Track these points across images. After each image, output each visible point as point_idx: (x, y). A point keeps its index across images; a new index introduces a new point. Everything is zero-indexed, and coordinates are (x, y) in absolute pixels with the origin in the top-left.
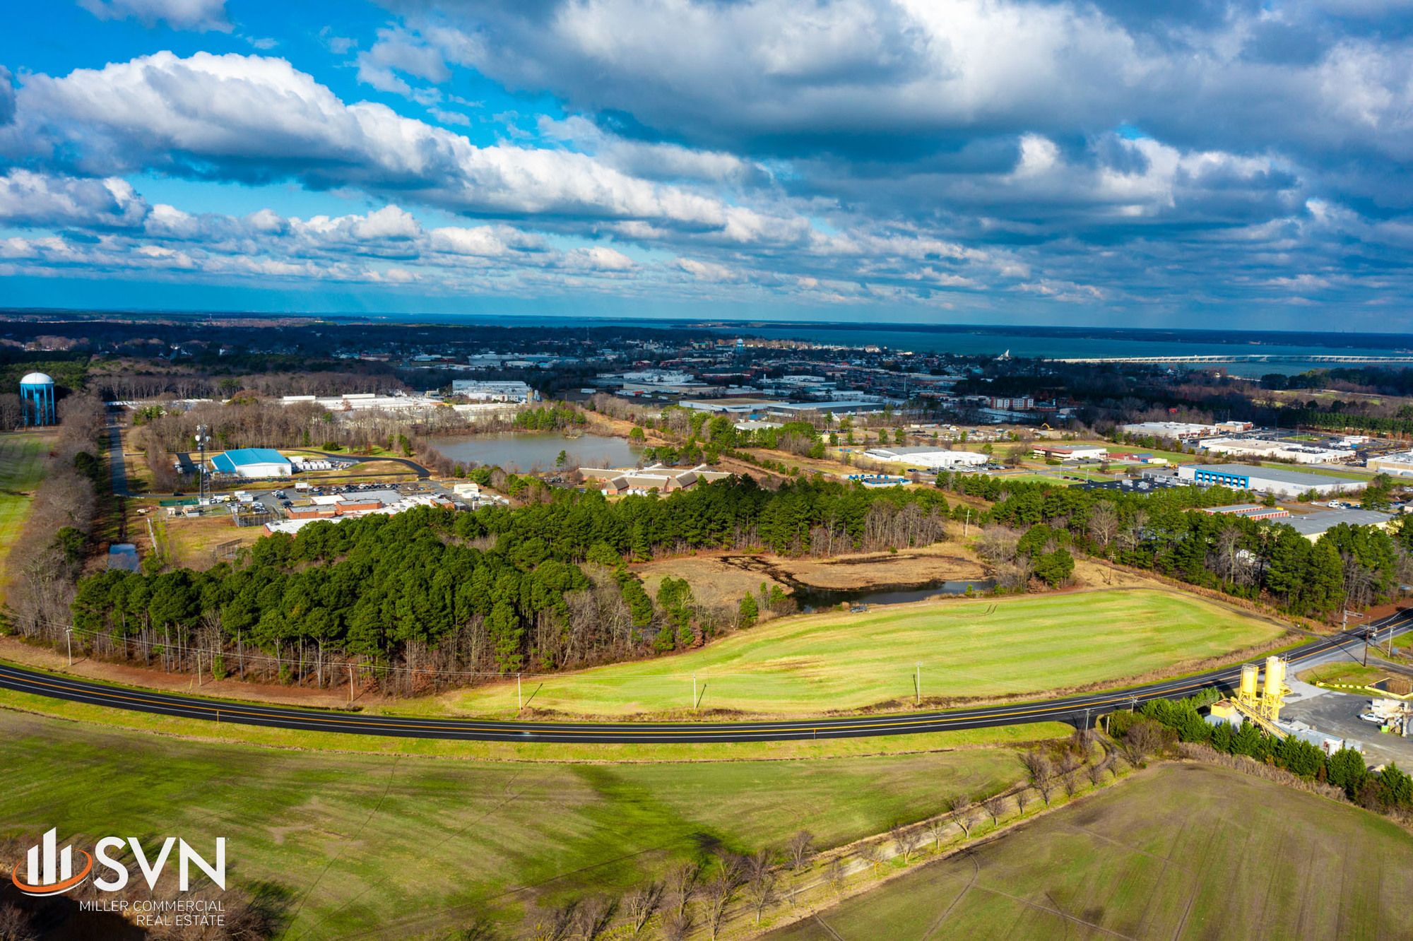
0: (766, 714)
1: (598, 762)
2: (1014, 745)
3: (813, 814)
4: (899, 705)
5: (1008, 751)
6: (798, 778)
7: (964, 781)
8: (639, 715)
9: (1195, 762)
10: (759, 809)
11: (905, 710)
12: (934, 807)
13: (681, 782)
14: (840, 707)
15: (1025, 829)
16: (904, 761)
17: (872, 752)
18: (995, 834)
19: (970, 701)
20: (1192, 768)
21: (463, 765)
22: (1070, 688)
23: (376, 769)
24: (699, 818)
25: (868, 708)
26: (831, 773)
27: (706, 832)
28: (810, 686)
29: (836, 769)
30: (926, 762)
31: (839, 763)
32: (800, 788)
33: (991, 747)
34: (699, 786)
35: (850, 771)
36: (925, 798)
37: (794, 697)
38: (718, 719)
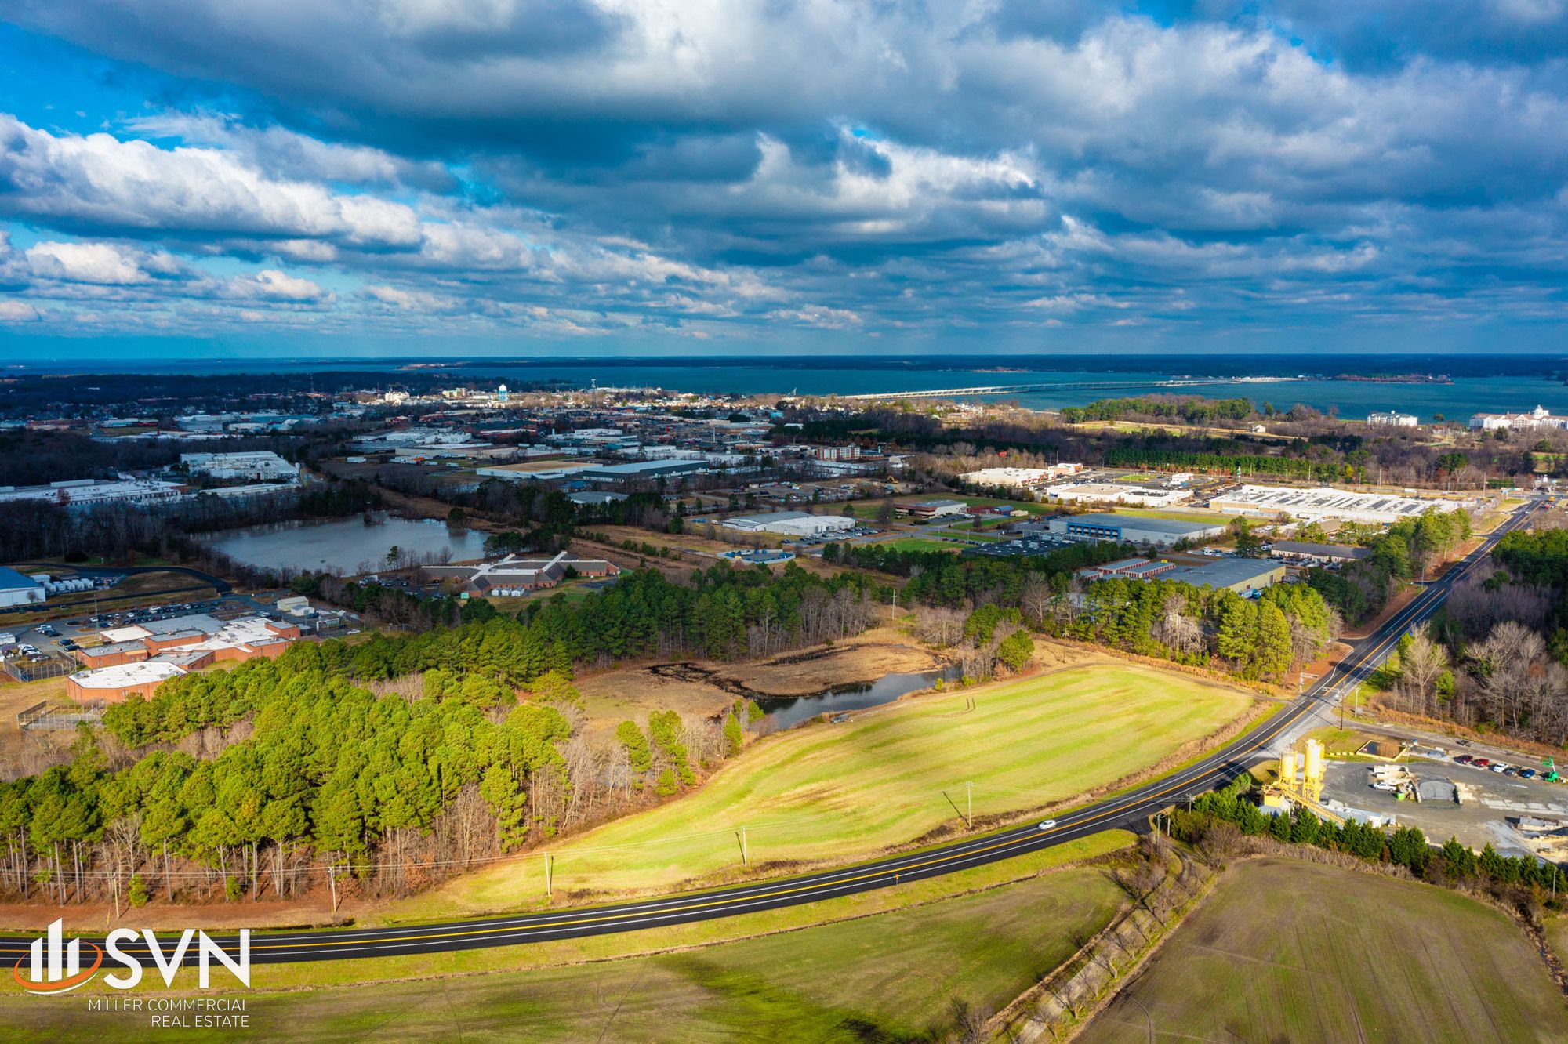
0: (824, 860)
1: (682, 949)
2: (1090, 862)
3: (948, 977)
4: (950, 831)
5: (1088, 869)
6: (906, 934)
7: (1069, 910)
8: (689, 881)
9: (1264, 856)
10: (891, 979)
11: (960, 835)
12: (1061, 947)
13: (789, 960)
14: (895, 841)
15: (1160, 958)
16: (998, 896)
17: (959, 892)
18: (1136, 969)
19: (1016, 816)
20: (1264, 863)
21: (528, 978)
22: (1101, 788)
23: (425, 1000)
24: (835, 1002)
25: (922, 839)
26: (936, 923)
27: (853, 1017)
28: (847, 820)
29: (938, 918)
30: (1021, 894)
31: (935, 909)
32: (915, 947)
33: (1070, 867)
34: (810, 961)
35: (954, 916)
36: (1045, 937)
37: (838, 836)
38: (776, 874)
